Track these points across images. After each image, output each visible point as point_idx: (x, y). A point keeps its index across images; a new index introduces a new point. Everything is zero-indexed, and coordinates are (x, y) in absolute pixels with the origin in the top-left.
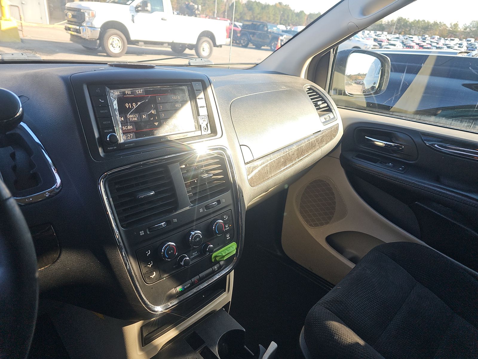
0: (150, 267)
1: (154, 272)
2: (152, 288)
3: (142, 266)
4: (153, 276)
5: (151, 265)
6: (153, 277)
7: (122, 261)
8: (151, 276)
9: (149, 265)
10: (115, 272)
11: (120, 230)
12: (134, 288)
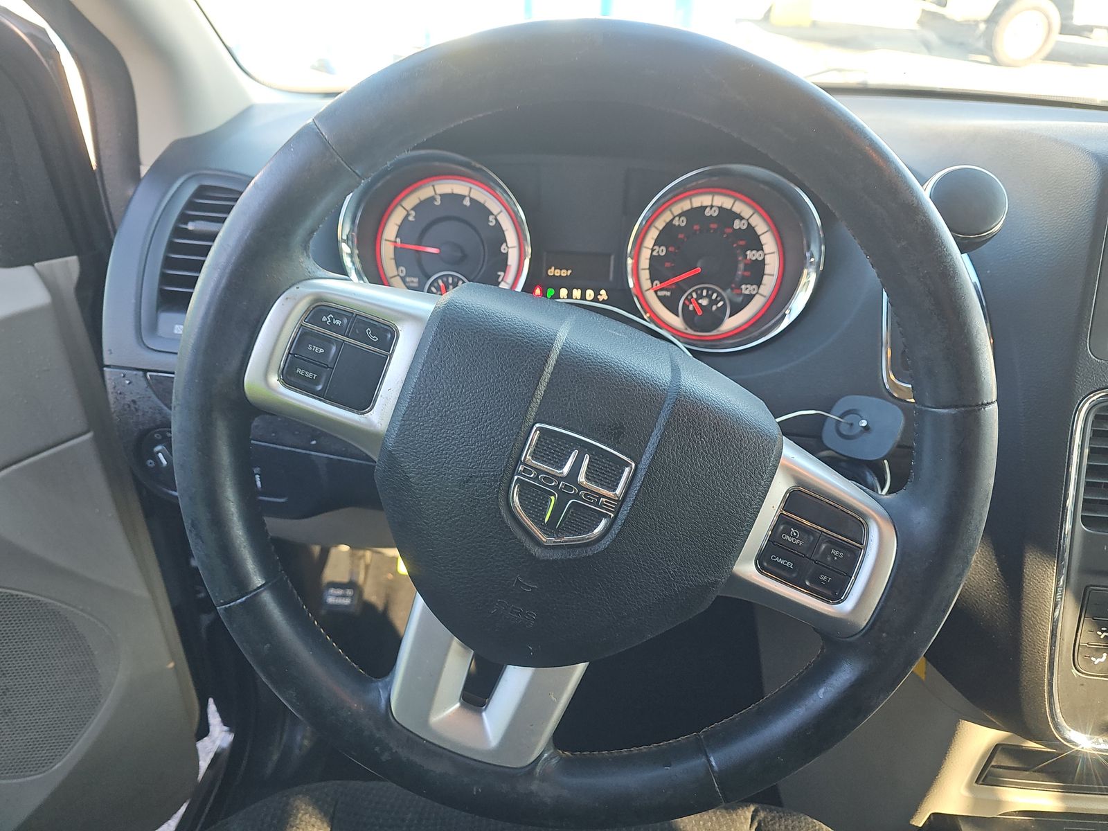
0: (1102, 637)
1: (1105, 655)
2: (1082, 685)
3: (1086, 626)
4: (1099, 660)
5: (1105, 634)
6: (1096, 663)
7: (1051, 594)
8: (1093, 659)
9: (1103, 632)
10: (1024, 609)
11: (1077, 524)
12: (1047, 663)
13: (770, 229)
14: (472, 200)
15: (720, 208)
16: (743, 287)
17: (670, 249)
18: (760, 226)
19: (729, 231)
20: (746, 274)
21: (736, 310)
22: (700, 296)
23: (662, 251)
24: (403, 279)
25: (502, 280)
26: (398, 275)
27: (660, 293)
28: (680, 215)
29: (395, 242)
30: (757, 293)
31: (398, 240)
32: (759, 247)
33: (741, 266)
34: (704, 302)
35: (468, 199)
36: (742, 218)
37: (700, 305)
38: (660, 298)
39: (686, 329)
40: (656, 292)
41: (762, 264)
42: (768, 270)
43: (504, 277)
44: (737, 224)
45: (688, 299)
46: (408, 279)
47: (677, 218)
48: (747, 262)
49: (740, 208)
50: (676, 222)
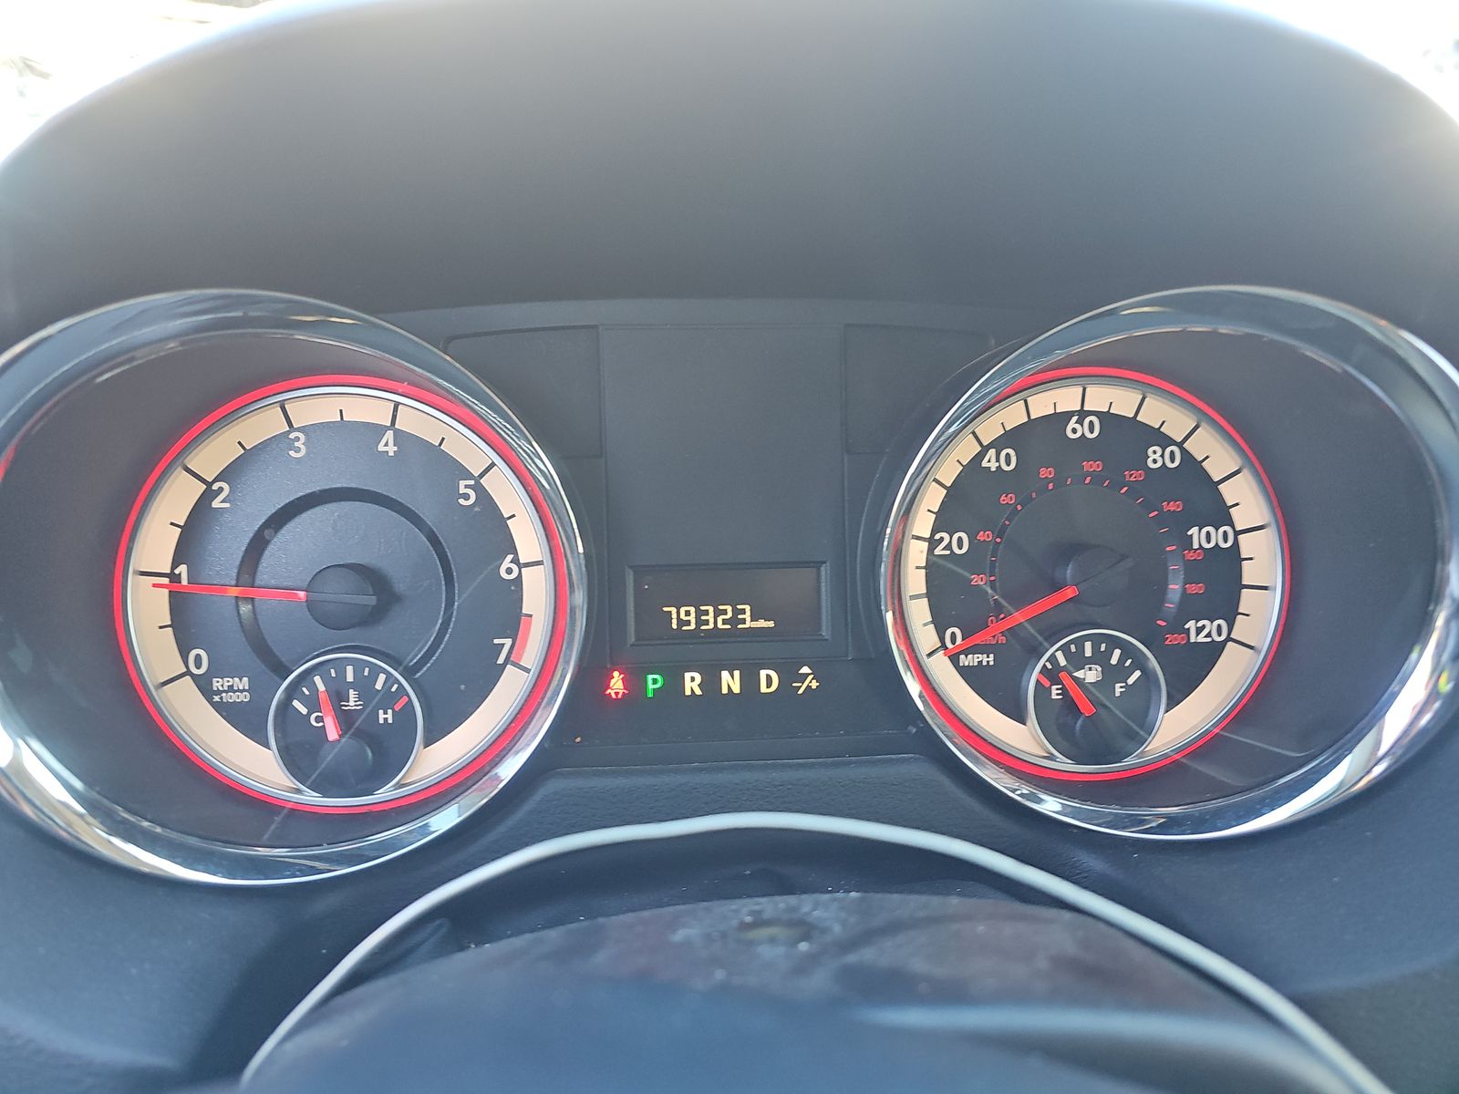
13: (1248, 461)
14: (400, 437)
15: (1106, 417)
16: (1191, 625)
17: (981, 536)
18: (1216, 454)
19: (1135, 476)
20: (1194, 589)
21: (1182, 687)
22: (1078, 661)
23: (959, 542)
24: (204, 685)
25: (507, 660)
26: (188, 673)
27: (965, 661)
28: (998, 444)
29: (174, 578)
30: (1229, 639)
31: (182, 570)
32: (1221, 515)
33: (1175, 567)
34: (1091, 675)
35: (389, 435)
36: (1165, 441)
37: (1078, 681)
38: (966, 673)
39: (1051, 757)
40: (954, 659)
41: (1233, 558)
42: (1250, 574)
43: (510, 652)
44: (1155, 458)
45: (1052, 674)
46: (217, 684)
47: (992, 452)
48: (1190, 556)
49: (1162, 413)
50: (990, 461)
